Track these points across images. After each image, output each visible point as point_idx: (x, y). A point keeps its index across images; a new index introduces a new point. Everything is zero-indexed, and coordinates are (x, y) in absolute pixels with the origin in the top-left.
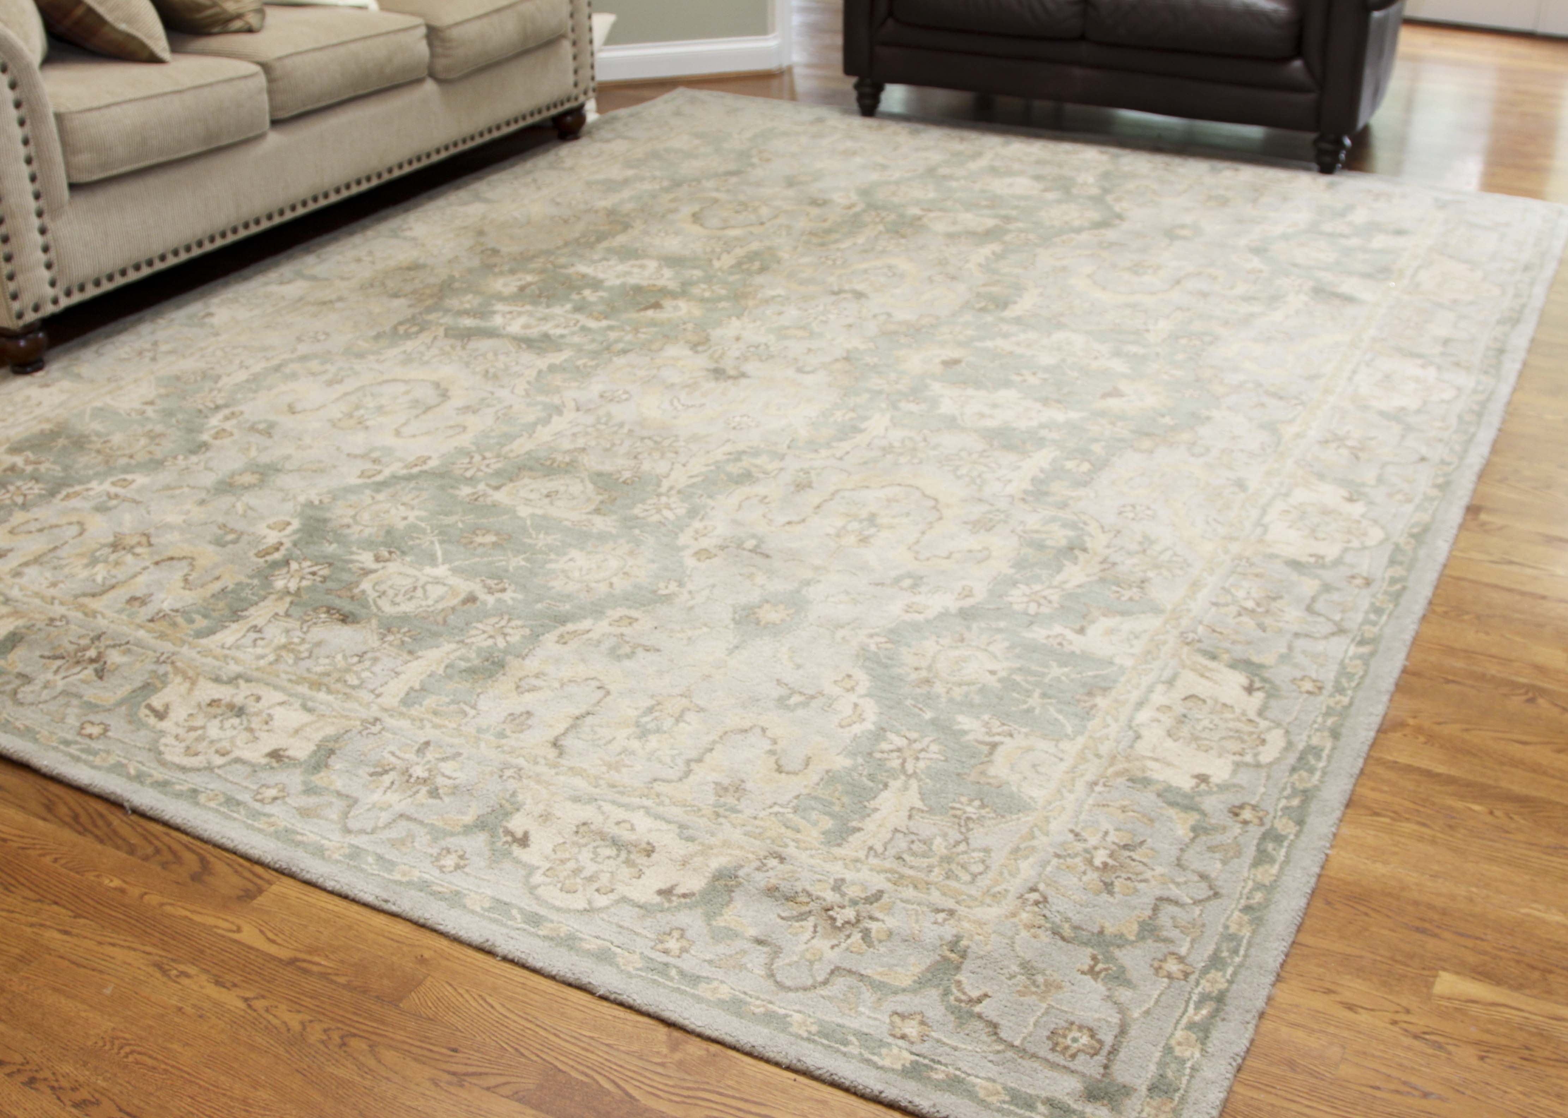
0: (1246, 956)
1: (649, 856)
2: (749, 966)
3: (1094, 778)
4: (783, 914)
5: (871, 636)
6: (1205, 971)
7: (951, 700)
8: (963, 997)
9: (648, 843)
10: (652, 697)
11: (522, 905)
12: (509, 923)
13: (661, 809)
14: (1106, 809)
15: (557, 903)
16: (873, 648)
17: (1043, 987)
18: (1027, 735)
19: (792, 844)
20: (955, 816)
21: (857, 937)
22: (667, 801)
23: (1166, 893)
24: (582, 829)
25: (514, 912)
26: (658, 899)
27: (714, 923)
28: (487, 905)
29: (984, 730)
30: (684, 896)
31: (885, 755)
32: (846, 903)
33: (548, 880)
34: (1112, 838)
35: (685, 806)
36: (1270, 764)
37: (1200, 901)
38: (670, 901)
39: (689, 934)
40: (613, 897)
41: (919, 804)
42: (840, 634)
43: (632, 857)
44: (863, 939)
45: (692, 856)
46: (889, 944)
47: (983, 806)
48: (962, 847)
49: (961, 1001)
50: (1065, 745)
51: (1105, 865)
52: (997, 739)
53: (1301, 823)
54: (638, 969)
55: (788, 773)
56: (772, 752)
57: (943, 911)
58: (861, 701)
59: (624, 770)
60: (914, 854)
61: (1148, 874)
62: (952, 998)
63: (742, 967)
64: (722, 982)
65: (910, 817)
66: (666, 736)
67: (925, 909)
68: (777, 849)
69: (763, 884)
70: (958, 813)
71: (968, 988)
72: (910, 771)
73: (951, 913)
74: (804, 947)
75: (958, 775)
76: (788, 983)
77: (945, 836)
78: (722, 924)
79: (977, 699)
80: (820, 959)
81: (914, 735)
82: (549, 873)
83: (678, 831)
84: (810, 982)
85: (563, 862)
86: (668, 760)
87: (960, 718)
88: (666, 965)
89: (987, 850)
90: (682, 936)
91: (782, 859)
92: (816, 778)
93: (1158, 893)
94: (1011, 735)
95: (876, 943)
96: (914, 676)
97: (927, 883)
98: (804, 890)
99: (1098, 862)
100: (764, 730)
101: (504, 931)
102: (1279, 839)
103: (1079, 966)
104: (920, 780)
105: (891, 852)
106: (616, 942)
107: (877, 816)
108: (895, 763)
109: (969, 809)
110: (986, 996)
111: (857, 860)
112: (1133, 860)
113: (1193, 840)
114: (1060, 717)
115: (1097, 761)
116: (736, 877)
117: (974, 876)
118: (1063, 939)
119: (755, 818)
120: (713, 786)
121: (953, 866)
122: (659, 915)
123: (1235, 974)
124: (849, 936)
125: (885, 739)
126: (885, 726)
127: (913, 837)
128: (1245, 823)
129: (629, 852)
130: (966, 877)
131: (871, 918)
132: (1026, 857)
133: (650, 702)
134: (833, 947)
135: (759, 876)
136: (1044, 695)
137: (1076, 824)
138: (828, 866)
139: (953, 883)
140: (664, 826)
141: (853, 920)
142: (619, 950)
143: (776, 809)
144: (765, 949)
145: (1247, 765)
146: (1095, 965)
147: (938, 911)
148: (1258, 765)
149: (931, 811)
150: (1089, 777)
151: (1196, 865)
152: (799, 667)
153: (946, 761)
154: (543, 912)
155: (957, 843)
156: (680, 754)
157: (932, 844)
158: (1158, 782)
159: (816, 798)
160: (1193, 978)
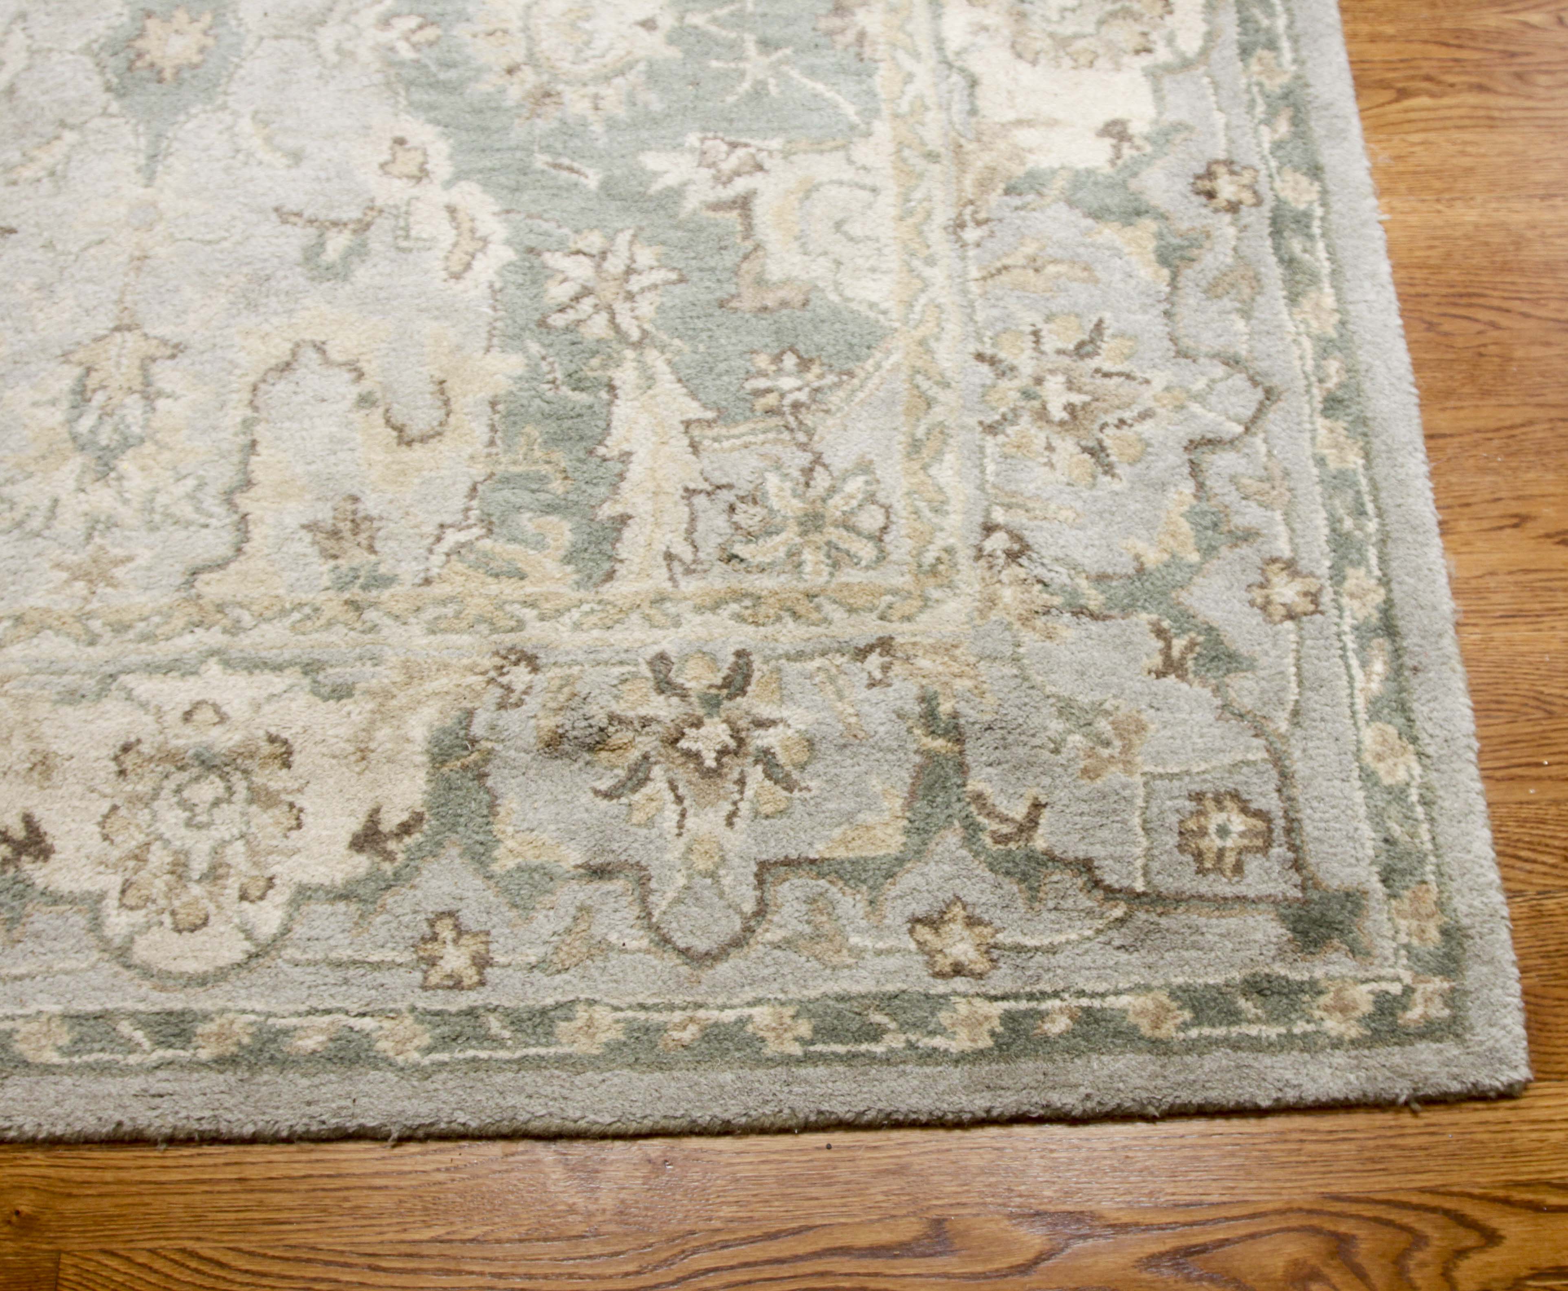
0: (1380, 513)
1: (287, 765)
2: (613, 938)
3: (952, 213)
4: (604, 785)
5: (386, 22)
6: (1338, 576)
7: (612, 124)
8: (1006, 829)
9: (272, 739)
10: (65, 357)
11: (130, 1005)
12: (133, 1059)
13: (245, 641)
14: (1005, 278)
15: (191, 966)
16: (406, 52)
17: (1118, 743)
18: (787, 155)
19: (529, 614)
20: (770, 412)
21: (755, 774)
22: (247, 619)
23: (1195, 430)
24: (129, 760)
25: (125, 1028)
26: (362, 863)
27: (495, 868)
28: (65, 1040)
29: (706, 173)
30: (405, 829)
31: (571, 315)
32: (700, 712)
33: (139, 917)
34: (1050, 344)
35: (284, 613)
36: (1204, 52)
37: (1255, 419)
38: (389, 856)
39: (468, 919)
40: (279, 896)
41: (694, 410)
42: (328, 37)
43: (259, 779)
44: (768, 776)
45: (369, 729)
46: (819, 767)
47: (805, 364)
48: (821, 480)
49: (1005, 839)
50: (862, 152)
51: (1070, 408)
52: (741, 185)
53: (1315, 171)
54: (429, 1050)
55: (424, 439)
56: (365, 401)
57: (870, 648)
58: (454, 196)
59: (119, 573)
60: (750, 537)
61: (1146, 398)
62: (988, 841)
63: (604, 947)
64: (591, 1003)
65: (695, 447)
66: (149, 448)
67: (839, 660)
68: (509, 639)
69: (530, 739)
70: (771, 400)
71: (1003, 806)
72: (635, 335)
73: (885, 645)
74: (681, 844)
75: (721, 305)
76: (701, 945)
77: (778, 465)
78: (511, 864)
79: (655, 102)
80: (723, 859)
81: (594, 241)
82: (130, 900)
83: (307, 681)
84: (737, 924)
85: (139, 857)
86: (187, 510)
87: (651, 161)
88: (471, 1012)
89: (864, 467)
90: (460, 931)
91: (531, 661)
92: (482, 433)
93: (1185, 432)
94: (760, 168)
95: (795, 775)
96: (515, 93)
97: (810, 596)
98: (612, 718)
99: (1057, 413)
100: (320, 348)
101: (136, 1083)
102: (1302, 221)
103: (1146, 662)
104: (663, 349)
105: (709, 549)
106: (355, 1008)
107: (636, 471)
108: (598, 327)
109: (787, 383)
110: (1037, 806)
111: (660, 599)
112: (1107, 375)
113: (1173, 283)
114: (820, 87)
115: (936, 169)
116: (474, 741)
117: (878, 538)
118: (1093, 616)
119: (427, 582)
120: (308, 537)
121: (833, 534)
122: (389, 899)
123: (1383, 559)
124: (741, 782)
125: (549, 273)
126: (533, 241)
127: (726, 496)
128: (1233, 207)
129: (245, 772)
130: (866, 551)
131: (761, 724)
132: (938, 456)
133: (68, 376)
134: (730, 821)
135: (511, 719)
136: (766, 45)
137: (980, 339)
138: (619, 637)
139: (851, 576)
140: (278, 683)
141: (732, 744)
142: (368, 1023)
143: (452, 538)
144: (618, 885)
145: (1168, 69)
146: (1169, 647)
147: (862, 654)
148: (1186, 64)
149: (723, 416)
150: (943, 215)
151: (1209, 341)
152: (297, 157)
153: (682, 280)
154: (176, 1002)
155: (808, 472)
156: (202, 485)
157: (765, 494)
158: (1054, 172)
159: (506, 480)
160: (1326, 598)
